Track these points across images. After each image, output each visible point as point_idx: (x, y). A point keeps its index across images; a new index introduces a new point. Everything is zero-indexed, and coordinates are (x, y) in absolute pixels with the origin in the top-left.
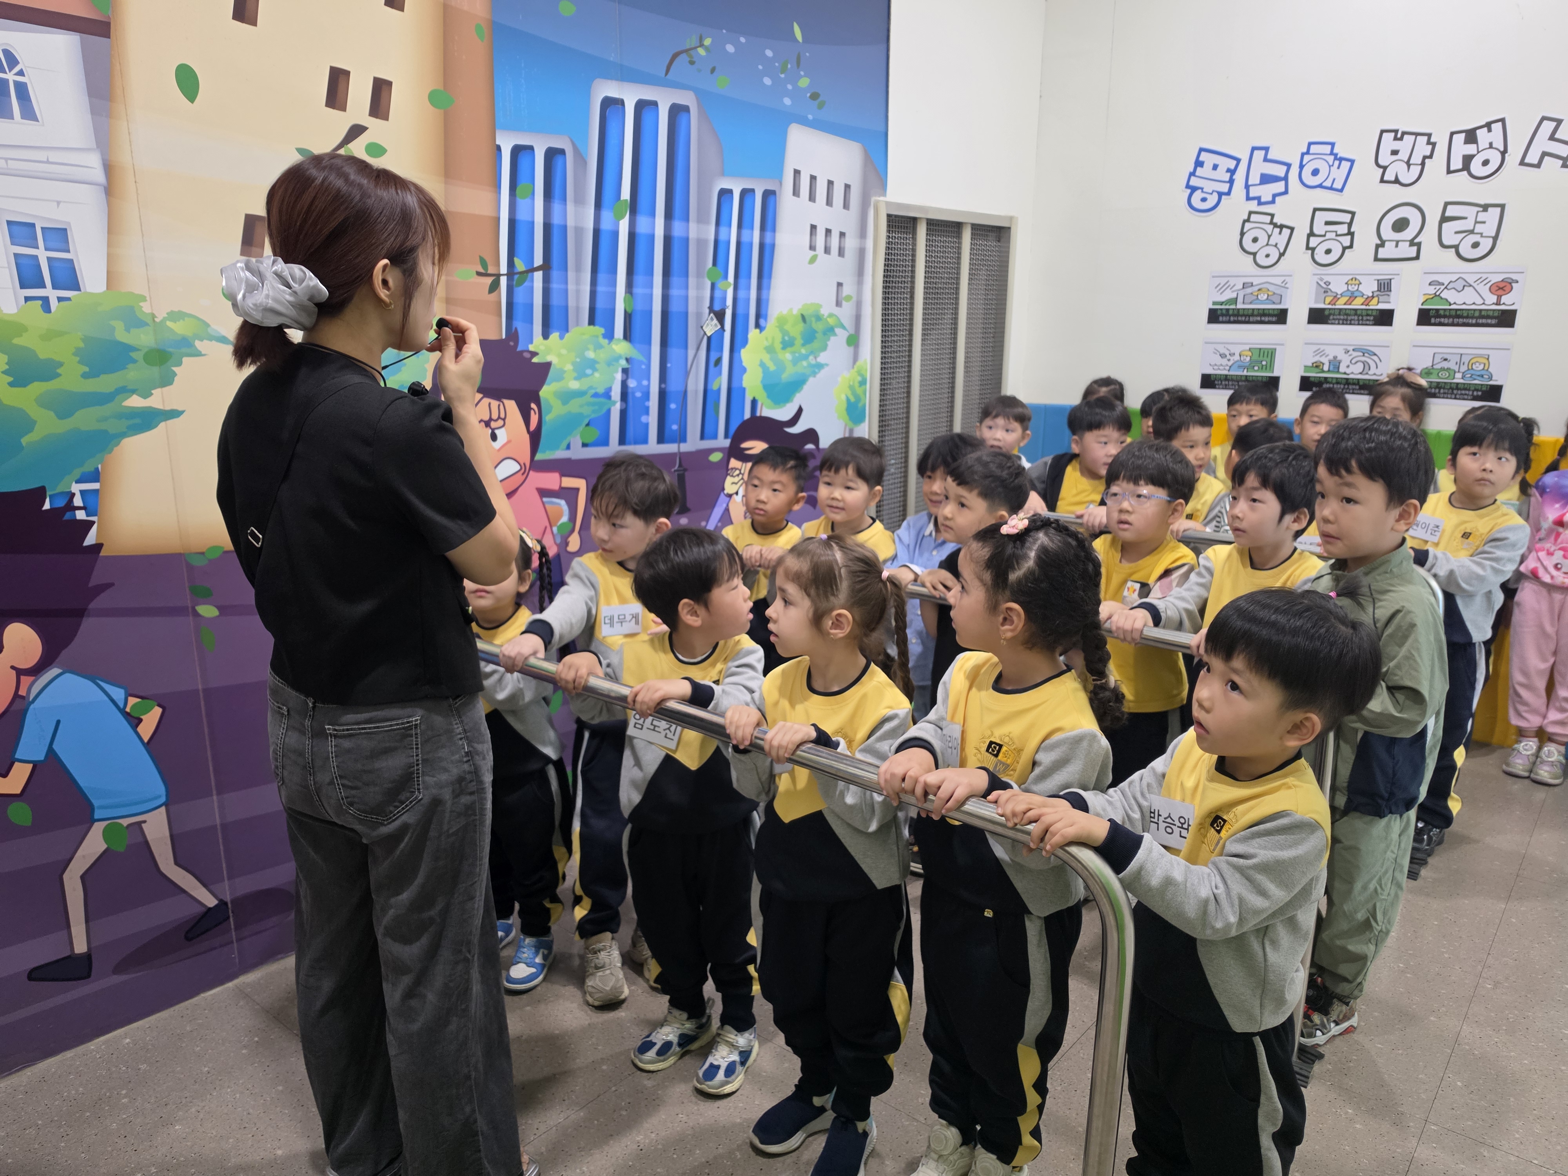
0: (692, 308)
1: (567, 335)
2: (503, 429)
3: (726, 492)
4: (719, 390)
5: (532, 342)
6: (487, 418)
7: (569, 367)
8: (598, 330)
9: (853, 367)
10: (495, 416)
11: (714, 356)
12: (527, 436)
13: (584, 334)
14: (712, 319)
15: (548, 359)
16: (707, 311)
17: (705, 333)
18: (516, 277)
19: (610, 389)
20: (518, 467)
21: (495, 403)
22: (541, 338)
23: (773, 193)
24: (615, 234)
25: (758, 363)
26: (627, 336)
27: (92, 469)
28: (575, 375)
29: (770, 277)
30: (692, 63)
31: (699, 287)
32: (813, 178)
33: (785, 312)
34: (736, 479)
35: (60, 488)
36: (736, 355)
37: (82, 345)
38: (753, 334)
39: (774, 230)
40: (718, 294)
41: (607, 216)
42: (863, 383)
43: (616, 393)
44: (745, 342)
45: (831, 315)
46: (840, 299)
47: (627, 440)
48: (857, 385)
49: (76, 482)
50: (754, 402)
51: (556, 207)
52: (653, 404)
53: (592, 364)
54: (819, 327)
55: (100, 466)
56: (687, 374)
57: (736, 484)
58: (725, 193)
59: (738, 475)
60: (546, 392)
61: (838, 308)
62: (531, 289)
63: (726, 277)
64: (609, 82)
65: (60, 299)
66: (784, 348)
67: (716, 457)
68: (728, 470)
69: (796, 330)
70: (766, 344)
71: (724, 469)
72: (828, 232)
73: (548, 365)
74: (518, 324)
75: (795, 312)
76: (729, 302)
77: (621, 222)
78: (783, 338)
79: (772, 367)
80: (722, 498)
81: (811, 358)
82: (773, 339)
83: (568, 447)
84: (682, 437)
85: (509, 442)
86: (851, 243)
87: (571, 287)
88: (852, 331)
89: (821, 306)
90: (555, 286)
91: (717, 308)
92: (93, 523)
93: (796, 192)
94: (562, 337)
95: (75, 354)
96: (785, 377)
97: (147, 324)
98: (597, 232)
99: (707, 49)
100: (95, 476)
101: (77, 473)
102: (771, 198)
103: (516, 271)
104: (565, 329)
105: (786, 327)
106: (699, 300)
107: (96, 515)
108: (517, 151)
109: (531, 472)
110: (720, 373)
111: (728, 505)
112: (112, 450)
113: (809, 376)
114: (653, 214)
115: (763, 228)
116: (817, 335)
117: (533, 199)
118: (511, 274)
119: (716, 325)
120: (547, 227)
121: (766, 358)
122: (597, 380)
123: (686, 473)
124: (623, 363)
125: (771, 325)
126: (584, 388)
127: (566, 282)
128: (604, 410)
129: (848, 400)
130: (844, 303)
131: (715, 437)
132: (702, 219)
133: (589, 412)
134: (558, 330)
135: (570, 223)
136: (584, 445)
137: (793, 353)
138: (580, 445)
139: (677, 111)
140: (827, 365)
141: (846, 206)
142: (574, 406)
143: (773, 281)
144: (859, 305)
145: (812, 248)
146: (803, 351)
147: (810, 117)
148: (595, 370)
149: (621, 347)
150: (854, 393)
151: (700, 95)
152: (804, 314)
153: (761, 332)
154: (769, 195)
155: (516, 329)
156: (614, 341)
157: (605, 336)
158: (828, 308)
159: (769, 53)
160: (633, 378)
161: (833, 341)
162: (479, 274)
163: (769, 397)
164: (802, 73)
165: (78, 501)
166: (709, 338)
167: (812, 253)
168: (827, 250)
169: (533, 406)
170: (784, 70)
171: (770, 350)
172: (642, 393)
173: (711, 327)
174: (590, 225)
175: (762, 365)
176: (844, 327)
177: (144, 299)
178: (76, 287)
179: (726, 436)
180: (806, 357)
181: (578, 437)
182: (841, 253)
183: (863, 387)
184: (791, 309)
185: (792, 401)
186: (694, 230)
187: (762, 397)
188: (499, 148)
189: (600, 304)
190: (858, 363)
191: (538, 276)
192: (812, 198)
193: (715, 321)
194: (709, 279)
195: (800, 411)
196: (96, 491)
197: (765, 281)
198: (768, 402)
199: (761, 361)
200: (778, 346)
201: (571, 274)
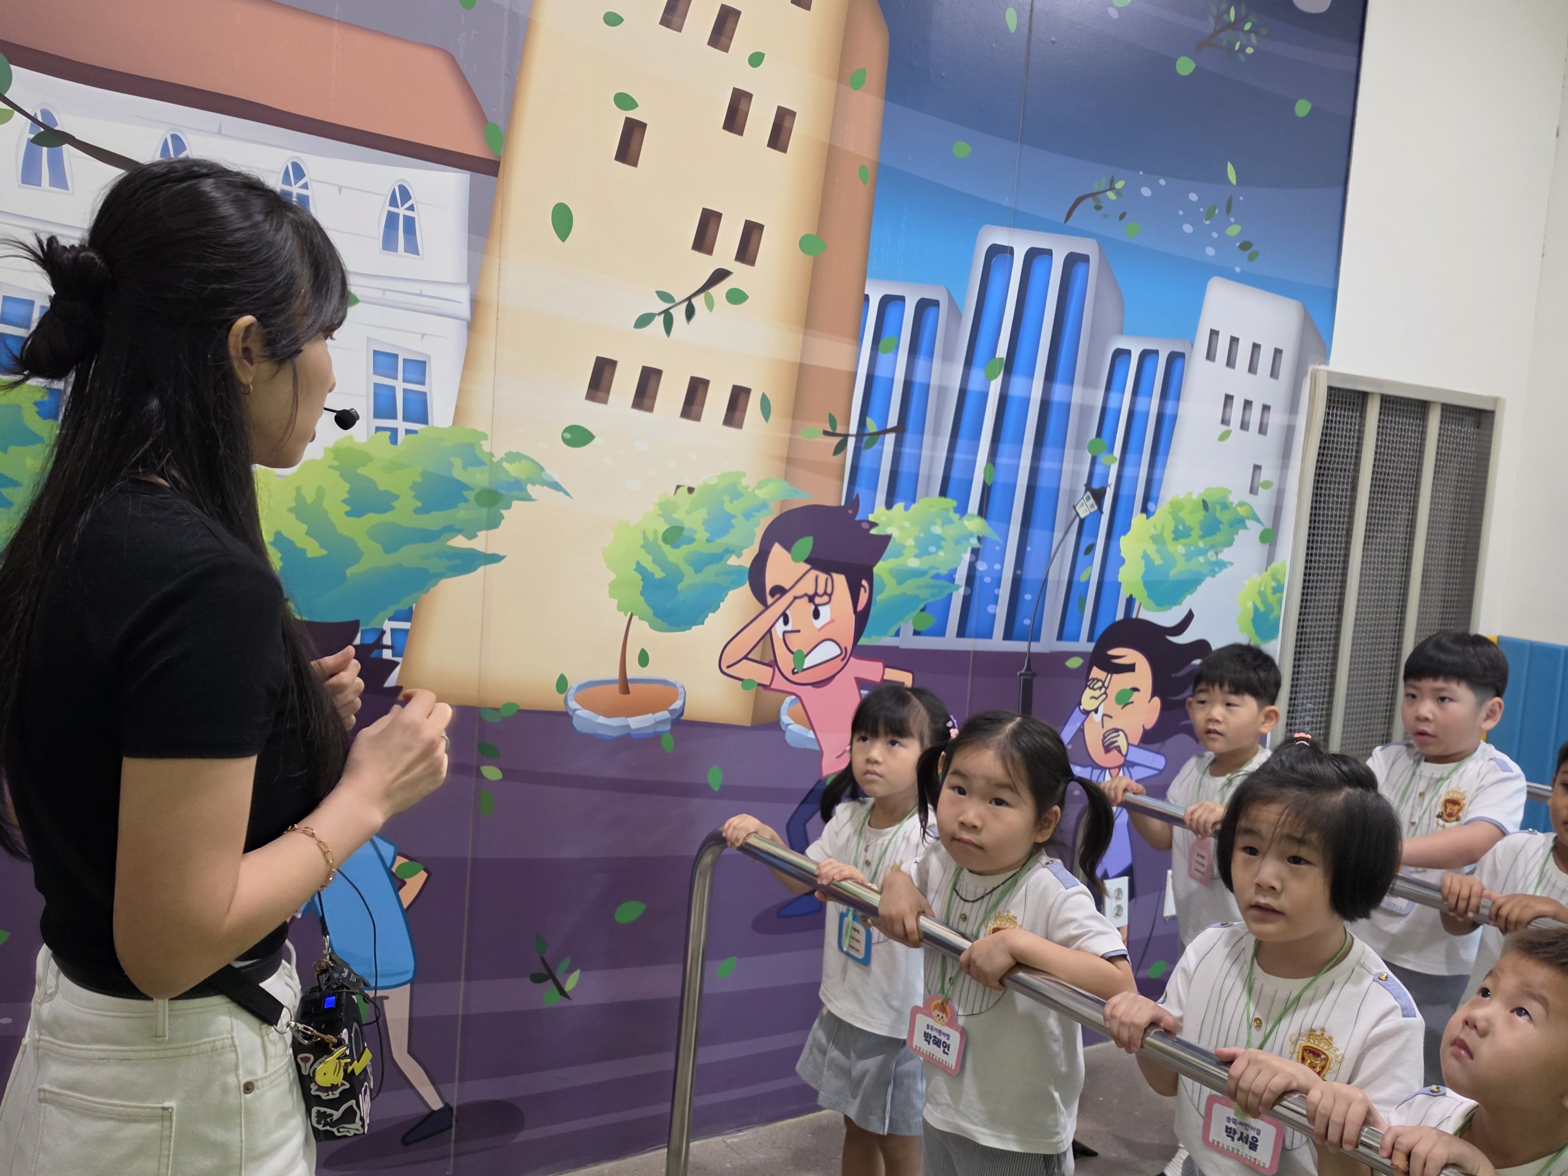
0: (1065, 485)
1: (914, 506)
2: (827, 607)
3: (1082, 707)
4: (1088, 582)
5: (872, 512)
6: (811, 592)
7: (910, 542)
8: (949, 503)
9: (1266, 570)
10: (821, 591)
11: (1085, 542)
12: (854, 616)
13: (932, 506)
14: (1088, 498)
15: (888, 531)
16: (1084, 488)
17: (1077, 514)
18: (866, 438)
19: (955, 571)
20: (839, 652)
21: (823, 577)
22: (884, 507)
23: (1182, 355)
24: (985, 396)
25: (1142, 554)
26: (983, 512)
27: (407, 608)
28: (916, 551)
29: (1167, 454)
30: (1098, 208)
31: (1077, 460)
32: (1234, 340)
33: (1181, 496)
34: (1097, 693)
35: (373, 624)
36: (1113, 543)
37: (419, 479)
38: (1138, 519)
39: (1178, 399)
40: (1098, 469)
41: (977, 375)
42: (1278, 589)
43: (961, 576)
44: (1127, 528)
45: (1241, 504)
46: (1256, 485)
47: (967, 632)
48: (1269, 592)
49: (390, 619)
50: (1130, 601)
51: (921, 363)
52: (1004, 593)
53: (938, 541)
54: (1225, 517)
55: (414, 605)
56: (1050, 560)
57: (1097, 698)
58: (1121, 355)
59: (1100, 688)
60: (881, 569)
61: (1252, 497)
62: (881, 452)
63: (1111, 450)
64: (999, 228)
65: (408, 432)
66: (1176, 539)
67: (1074, 663)
68: (1087, 680)
69: (1194, 519)
70: (1153, 532)
71: (1083, 679)
72: (1248, 404)
73: (887, 538)
74: (861, 491)
75: (1195, 496)
76: (1112, 480)
77: (993, 383)
78: (1176, 527)
79: (1158, 561)
80: (1077, 716)
81: (1211, 553)
82: (1163, 527)
83: (897, 634)
84: (1034, 635)
85: (832, 621)
86: (1276, 419)
87: (925, 452)
88: (1268, 525)
89: (1230, 492)
90: (908, 450)
91: (1096, 485)
92: (397, 664)
93: (1210, 356)
94: (907, 508)
95: (411, 488)
96: (1173, 574)
97: (485, 464)
98: (963, 393)
99: (1118, 193)
100: (407, 615)
101: (392, 610)
102: (1178, 363)
103: (866, 432)
104: (912, 499)
105: (1182, 514)
106: (1075, 475)
107: (401, 655)
108: (886, 301)
109: (852, 658)
110: (1091, 563)
111: (1083, 724)
112: (428, 590)
113: (1206, 575)
114: (1031, 375)
115: (1164, 396)
116: (1221, 526)
117: (896, 353)
118: (860, 435)
119: (1092, 506)
120: (908, 385)
121: (1151, 549)
122: (941, 560)
123: (1035, 680)
124: (974, 542)
125: (1162, 510)
126: (925, 567)
127: (920, 447)
128: (945, 594)
129: (1256, 609)
130: (1260, 489)
131: (1076, 638)
132: (1088, 383)
133: (926, 595)
134: (904, 499)
135: (934, 382)
136: (916, 633)
137: (1187, 546)
138: (912, 632)
139: (1073, 261)
140: (1232, 564)
141: (1274, 373)
142: (910, 587)
143: (1170, 458)
144: (1280, 493)
145: (1225, 421)
146: (1201, 544)
147: (1238, 270)
148: (939, 547)
149: (974, 524)
150: (1265, 601)
151: (1104, 244)
152: (1207, 500)
153: (1147, 518)
154: (1175, 358)
155: (858, 496)
156: (967, 516)
157: (956, 510)
158: (1238, 494)
159: (1193, 197)
160: (983, 560)
161: (1241, 536)
162: (826, 433)
163: (1149, 596)
164: (1232, 220)
165: (387, 640)
166: (1082, 522)
167: (1225, 428)
168: (1244, 426)
169: (864, 583)
170: (1209, 215)
171: (1157, 539)
172: (992, 578)
173: (1085, 509)
174: (956, 385)
175: (1145, 556)
176: (1258, 520)
177: (484, 437)
178: (424, 420)
179: (1090, 639)
180: (1203, 552)
181: (911, 623)
182: (1262, 429)
183: (1278, 595)
184: (1190, 493)
185: (1181, 604)
186: (1078, 395)
187: (1141, 596)
188: (867, 298)
189: (955, 474)
190: (1273, 565)
191: (890, 438)
192: (1230, 362)
193: (1092, 501)
194: (1089, 452)
195: (1190, 616)
196: (406, 631)
197: (1160, 459)
198: (1150, 602)
199: (1145, 552)
200: (1168, 535)
201: (927, 439)
